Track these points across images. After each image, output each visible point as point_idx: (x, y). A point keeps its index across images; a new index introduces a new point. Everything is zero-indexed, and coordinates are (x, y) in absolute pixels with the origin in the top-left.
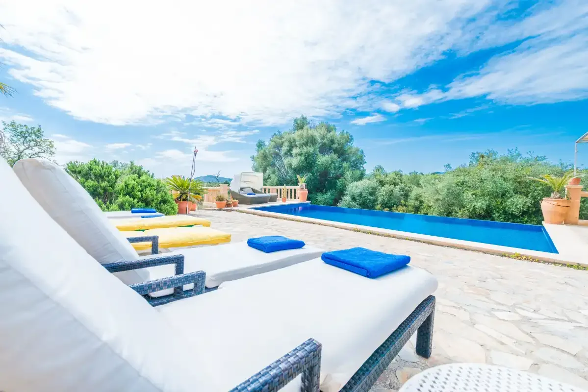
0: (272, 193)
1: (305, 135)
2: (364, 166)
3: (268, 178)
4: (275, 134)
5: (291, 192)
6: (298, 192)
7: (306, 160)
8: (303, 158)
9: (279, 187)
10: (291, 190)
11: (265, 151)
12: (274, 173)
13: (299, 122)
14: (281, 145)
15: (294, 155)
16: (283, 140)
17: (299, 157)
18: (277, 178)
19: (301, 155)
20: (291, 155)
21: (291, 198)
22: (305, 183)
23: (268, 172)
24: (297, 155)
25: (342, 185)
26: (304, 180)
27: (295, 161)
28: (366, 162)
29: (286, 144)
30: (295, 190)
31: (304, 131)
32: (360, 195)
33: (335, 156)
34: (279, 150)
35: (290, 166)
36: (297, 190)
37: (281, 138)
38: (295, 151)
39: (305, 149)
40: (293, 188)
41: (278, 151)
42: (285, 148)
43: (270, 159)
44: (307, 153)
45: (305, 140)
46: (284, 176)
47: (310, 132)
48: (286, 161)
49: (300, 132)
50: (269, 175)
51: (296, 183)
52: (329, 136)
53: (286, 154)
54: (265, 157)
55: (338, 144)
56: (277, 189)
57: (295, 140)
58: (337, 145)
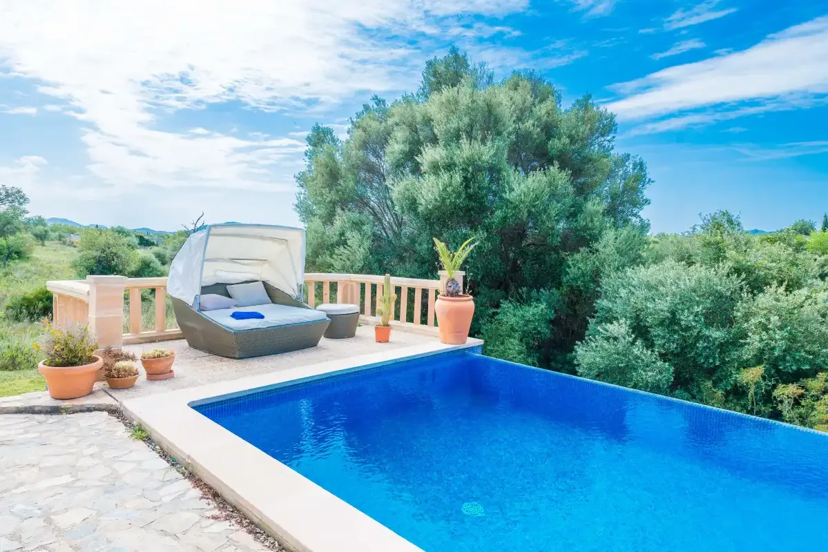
0: (345, 301)
1: (464, 100)
2: (641, 213)
3: (338, 244)
4: (366, 108)
5: (411, 300)
6: (438, 306)
7: (467, 187)
8: (458, 178)
9: (370, 279)
10: (411, 291)
11: (331, 156)
12: (357, 225)
13: (441, 69)
14: (384, 139)
15: (424, 168)
16: (390, 121)
17: (445, 177)
18: (367, 244)
19: (449, 167)
20: (416, 170)
21: (410, 319)
22: (462, 268)
23: (338, 223)
24: (435, 168)
25: (583, 275)
26: (460, 261)
27: (429, 190)
28: (647, 202)
29: (400, 134)
30: (425, 293)
31: (463, 89)
32: (671, 321)
33: (560, 177)
34: (378, 157)
35: (413, 205)
36: (431, 295)
37: (385, 114)
38: (430, 155)
39: (466, 150)
40: (419, 284)
41: (373, 159)
42: (396, 147)
43: (348, 183)
44: (471, 161)
45: (466, 120)
46: (391, 236)
47: (482, 94)
48: (398, 188)
49: (447, 93)
50: (342, 234)
51: (430, 267)
52: (541, 110)
53: (398, 166)
54: (333, 176)
55: (570, 137)
56: (363, 286)
57: (428, 121)
58: (566, 140)
